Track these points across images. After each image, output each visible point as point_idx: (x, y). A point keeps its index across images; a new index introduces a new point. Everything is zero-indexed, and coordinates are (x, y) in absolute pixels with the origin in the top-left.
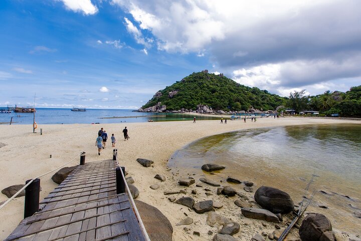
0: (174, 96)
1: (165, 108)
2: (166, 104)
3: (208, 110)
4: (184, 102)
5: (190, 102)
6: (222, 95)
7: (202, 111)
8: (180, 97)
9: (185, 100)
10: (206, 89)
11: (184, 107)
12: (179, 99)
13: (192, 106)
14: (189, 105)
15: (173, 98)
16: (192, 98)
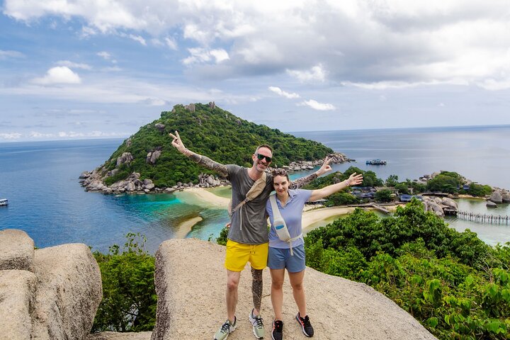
0: (157, 162)
1: (153, 185)
2: (151, 177)
3: (215, 183)
4: (180, 173)
5: (188, 172)
6: (226, 153)
7: (208, 184)
8: (168, 163)
9: (180, 170)
10: (202, 144)
11: (180, 181)
12: (168, 167)
13: (193, 178)
14: (186, 176)
15: (155, 163)
16: (188, 164)
